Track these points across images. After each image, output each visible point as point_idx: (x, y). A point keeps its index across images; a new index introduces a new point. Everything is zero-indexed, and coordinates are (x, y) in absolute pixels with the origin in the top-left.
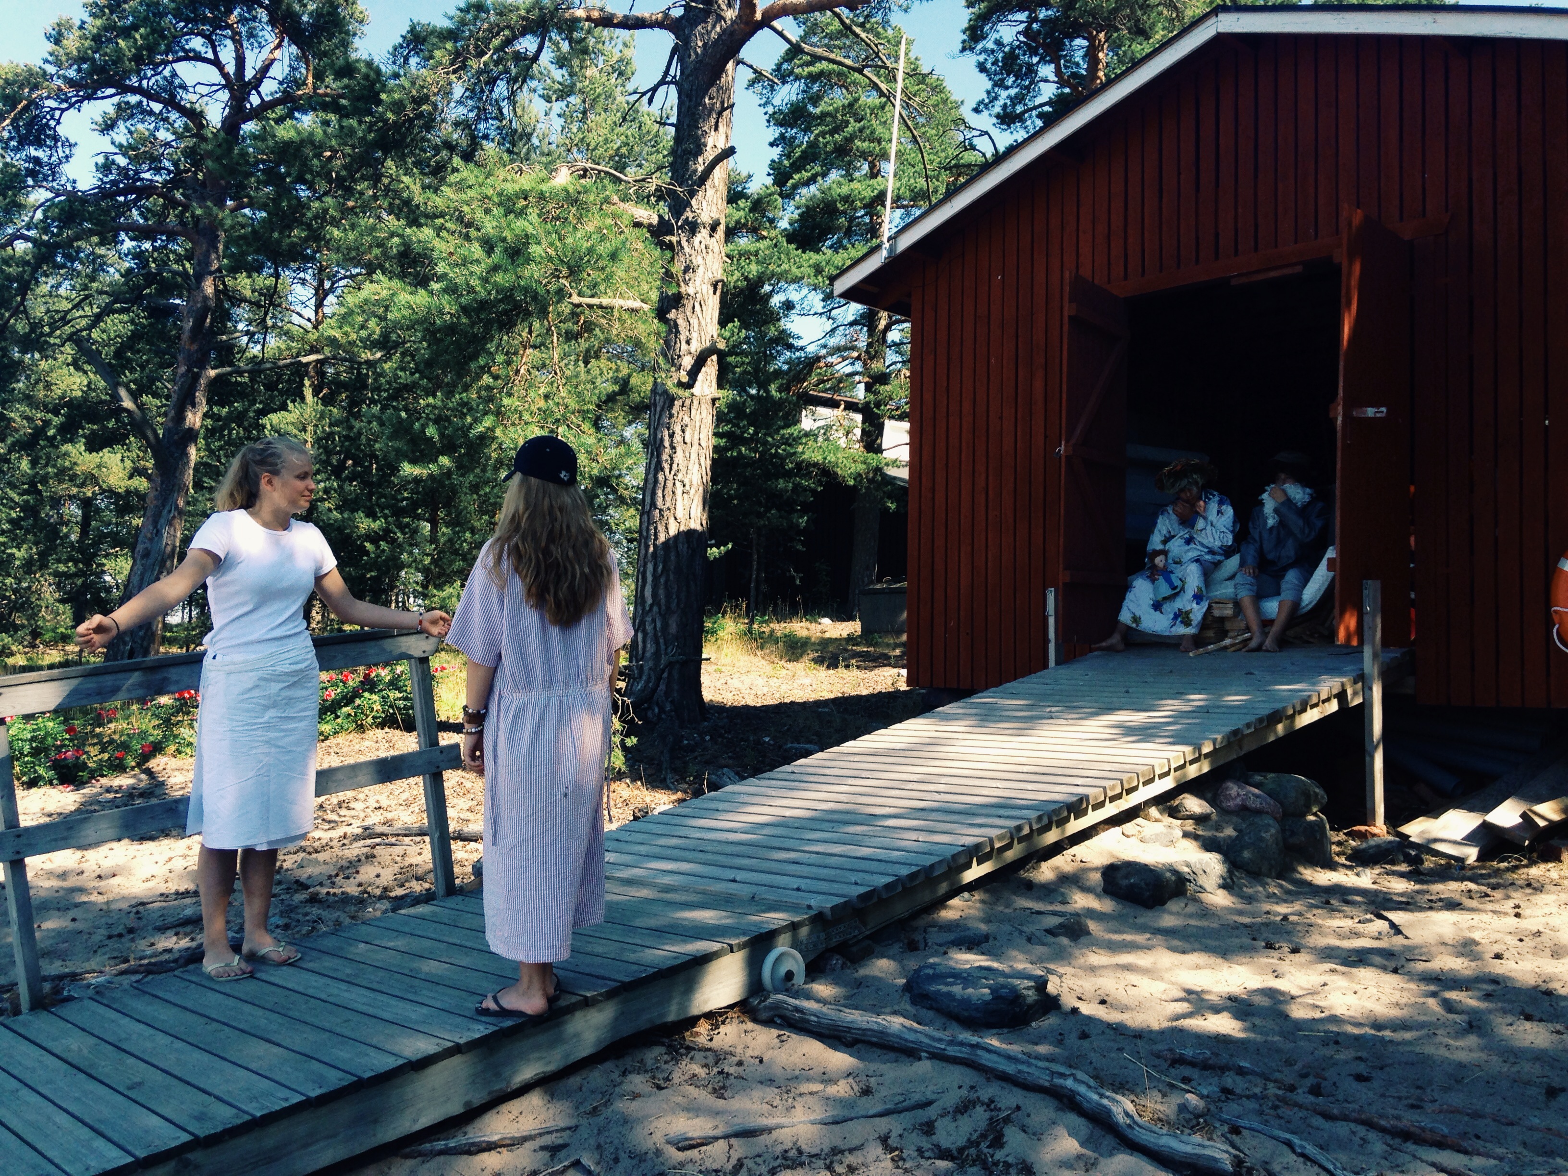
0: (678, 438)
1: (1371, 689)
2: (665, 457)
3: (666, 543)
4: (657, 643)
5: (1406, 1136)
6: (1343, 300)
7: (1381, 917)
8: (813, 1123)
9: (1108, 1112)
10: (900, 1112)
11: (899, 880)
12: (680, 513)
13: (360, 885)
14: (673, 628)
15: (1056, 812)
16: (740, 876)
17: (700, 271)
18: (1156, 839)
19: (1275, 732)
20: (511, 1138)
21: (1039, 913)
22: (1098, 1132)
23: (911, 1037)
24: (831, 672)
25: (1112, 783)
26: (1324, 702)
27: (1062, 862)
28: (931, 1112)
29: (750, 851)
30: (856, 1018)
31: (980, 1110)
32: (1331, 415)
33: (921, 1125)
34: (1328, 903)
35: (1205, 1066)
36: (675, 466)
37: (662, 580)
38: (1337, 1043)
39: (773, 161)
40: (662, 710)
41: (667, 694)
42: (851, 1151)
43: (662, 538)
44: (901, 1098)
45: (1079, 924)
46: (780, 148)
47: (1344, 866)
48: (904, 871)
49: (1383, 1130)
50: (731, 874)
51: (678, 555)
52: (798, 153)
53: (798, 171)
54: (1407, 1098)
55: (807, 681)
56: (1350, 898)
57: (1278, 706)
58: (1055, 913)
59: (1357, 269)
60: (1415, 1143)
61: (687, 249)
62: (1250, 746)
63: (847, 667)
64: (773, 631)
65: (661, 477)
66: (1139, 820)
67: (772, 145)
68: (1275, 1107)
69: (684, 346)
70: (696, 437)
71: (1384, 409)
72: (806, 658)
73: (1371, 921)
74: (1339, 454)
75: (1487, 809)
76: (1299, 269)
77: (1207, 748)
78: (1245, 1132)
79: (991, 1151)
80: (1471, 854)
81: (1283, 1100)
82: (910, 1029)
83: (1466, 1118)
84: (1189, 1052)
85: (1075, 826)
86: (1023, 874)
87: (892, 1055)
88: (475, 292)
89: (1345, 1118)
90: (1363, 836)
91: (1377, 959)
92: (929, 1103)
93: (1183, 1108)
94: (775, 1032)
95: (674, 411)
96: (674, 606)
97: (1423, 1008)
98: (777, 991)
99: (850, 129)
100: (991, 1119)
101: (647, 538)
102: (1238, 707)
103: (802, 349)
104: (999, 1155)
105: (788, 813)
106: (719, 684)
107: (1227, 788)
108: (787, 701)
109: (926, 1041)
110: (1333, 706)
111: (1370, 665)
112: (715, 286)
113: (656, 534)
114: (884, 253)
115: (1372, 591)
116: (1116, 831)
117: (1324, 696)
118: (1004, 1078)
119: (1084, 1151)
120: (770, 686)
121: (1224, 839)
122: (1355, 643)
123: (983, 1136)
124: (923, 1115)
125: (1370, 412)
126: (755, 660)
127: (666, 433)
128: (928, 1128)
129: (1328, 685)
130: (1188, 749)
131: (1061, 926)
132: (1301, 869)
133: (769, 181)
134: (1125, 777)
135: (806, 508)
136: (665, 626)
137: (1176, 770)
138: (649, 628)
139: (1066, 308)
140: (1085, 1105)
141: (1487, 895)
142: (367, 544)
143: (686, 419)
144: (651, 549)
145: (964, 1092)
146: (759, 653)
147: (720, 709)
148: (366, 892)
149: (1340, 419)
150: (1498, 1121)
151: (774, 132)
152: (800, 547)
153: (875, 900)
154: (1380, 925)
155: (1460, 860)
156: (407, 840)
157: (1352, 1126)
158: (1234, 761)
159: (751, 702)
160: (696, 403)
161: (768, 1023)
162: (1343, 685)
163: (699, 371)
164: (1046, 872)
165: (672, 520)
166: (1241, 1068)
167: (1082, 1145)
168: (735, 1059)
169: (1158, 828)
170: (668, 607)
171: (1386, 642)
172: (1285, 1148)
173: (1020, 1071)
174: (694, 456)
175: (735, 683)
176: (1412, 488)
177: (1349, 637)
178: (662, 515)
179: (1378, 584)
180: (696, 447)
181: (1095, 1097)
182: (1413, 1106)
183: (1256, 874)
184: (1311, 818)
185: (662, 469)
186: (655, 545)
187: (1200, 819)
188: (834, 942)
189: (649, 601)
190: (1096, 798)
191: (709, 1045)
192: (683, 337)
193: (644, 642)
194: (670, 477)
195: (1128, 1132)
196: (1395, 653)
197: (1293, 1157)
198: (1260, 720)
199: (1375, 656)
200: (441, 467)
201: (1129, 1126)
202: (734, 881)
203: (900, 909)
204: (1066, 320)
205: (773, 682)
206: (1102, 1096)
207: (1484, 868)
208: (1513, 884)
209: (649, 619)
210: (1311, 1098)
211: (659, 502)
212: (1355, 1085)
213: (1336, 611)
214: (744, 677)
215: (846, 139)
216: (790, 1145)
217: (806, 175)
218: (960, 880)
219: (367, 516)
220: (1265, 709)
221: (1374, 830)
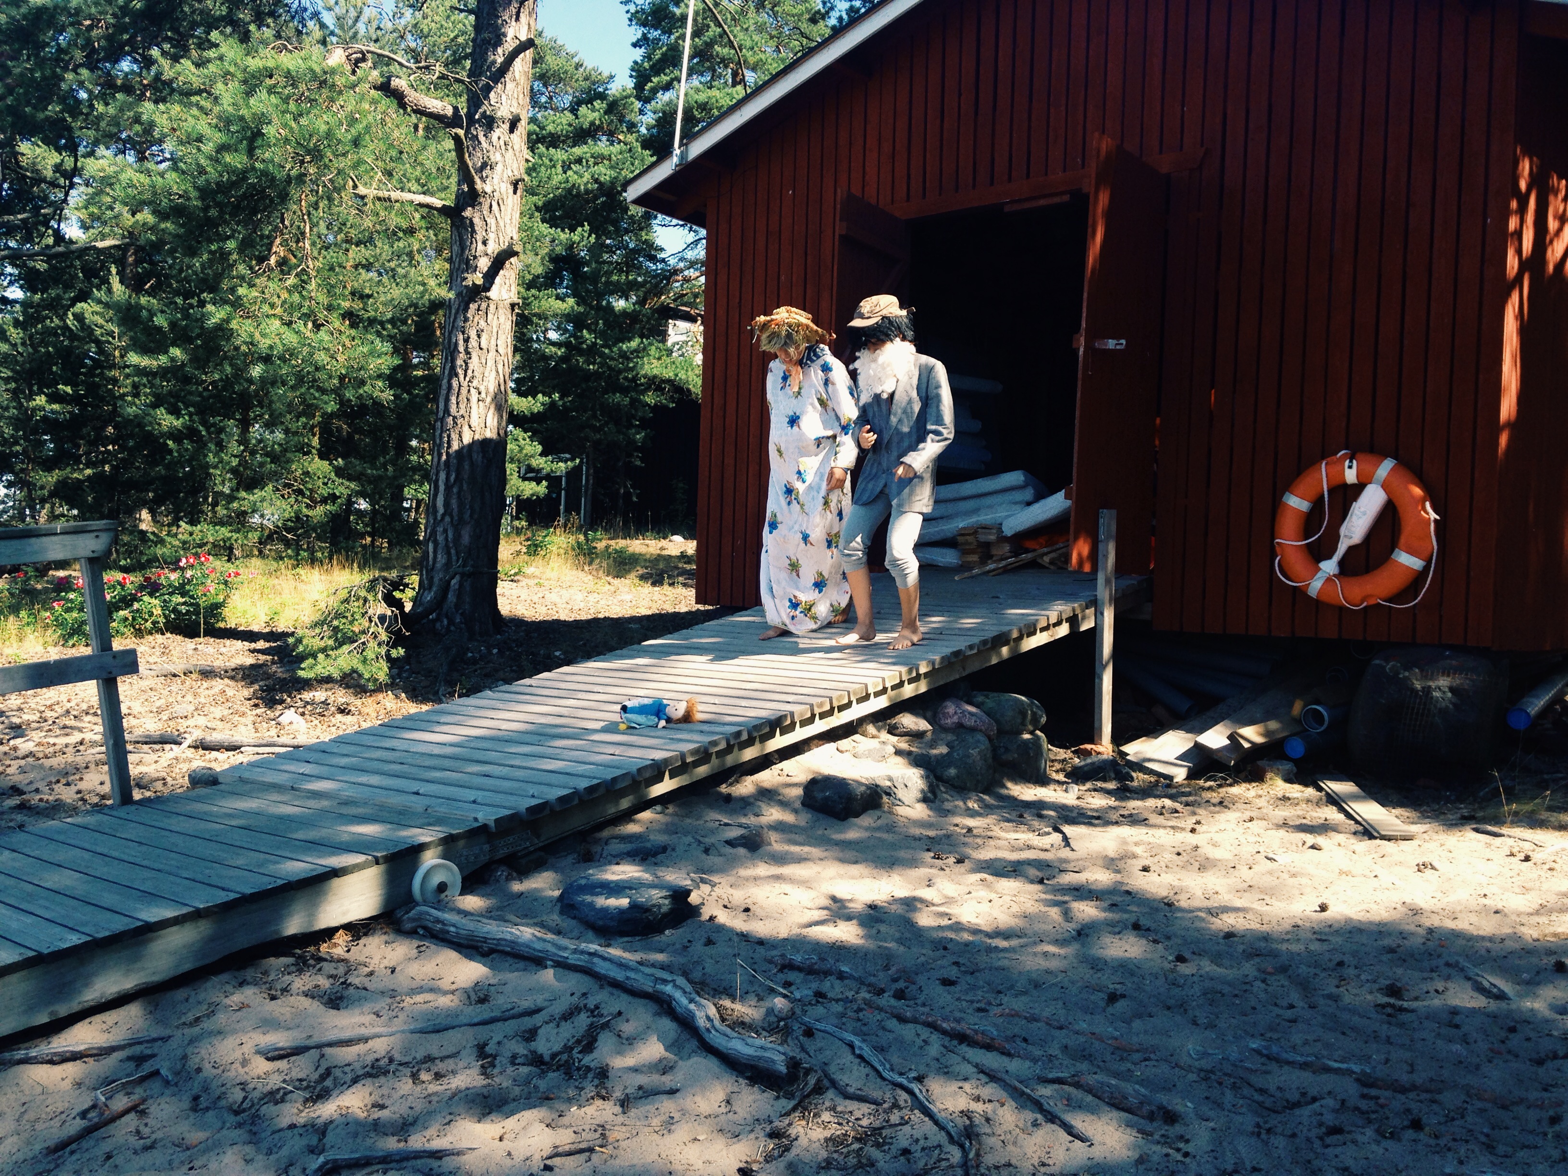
0: (473, 343)
1: (1102, 614)
2: (459, 362)
3: (459, 452)
4: (448, 553)
5: (963, 1038)
6: (1090, 230)
7: (1057, 830)
8: (413, 1032)
9: (693, 1016)
10: (506, 1020)
11: (576, 793)
12: (475, 421)
13: (79, 792)
14: (466, 539)
15: (756, 728)
16: (424, 788)
17: (499, 168)
18: (869, 754)
19: (999, 654)
20: (99, 1048)
21: (726, 825)
22: (685, 1036)
23: (538, 946)
24: (656, 589)
25: (820, 700)
26: (1055, 625)
27: (767, 777)
28: (538, 1019)
29: (447, 763)
30: (493, 929)
31: (583, 1016)
32: (1074, 346)
33: (525, 1031)
34: (1021, 816)
35: (810, 971)
36: (469, 372)
37: (455, 490)
38: (945, 948)
39: (636, 63)
40: (451, 622)
41: (457, 606)
42: (442, 1059)
43: (455, 446)
44: (509, 1006)
45: (759, 835)
46: (643, 50)
47: (1059, 782)
48: (583, 784)
49: (944, 1032)
50: (415, 786)
51: (472, 464)
52: (658, 55)
53: (657, 74)
54: (978, 1001)
55: (628, 597)
56: (1045, 812)
57: (1005, 629)
58: (740, 826)
59: (1103, 199)
60: (968, 1045)
61: (484, 145)
62: (974, 666)
63: (672, 584)
64: (608, 547)
65: (455, 383)
66: (857, 737)
67: (635, 45)
68: (860, 1010)
69: (480, 247)
70: (493, 342)
71: (1123, 342)
72: (633, 575)
73: (1049, 834)
74: (1080, 383)
75: (1201, 730)
76: (1066, 198)
77: (923, 670)
78: (818, 1035)
79: (580, 1056)
80: (1180, 774)
81: (868, 1003)
82: (539, 939)
83: (1024, 1022)
84: (798, 958)
85: (779, 742)
86: (724, 789)
87: (522, 965)
88: (206, 173)
89: (915, 1021)
90: (1088, 753)
91: (1033, 872)
92: (538, 1011)
93: (770, 1011)
94: (416, 943)
95: (469, 315)
96: (467, 516)
97: (1040, 917)
98: (425, 902)
99: (710, 33)
100: (592, 1024)
101: (440, 446)
102: (969, 629)
103: (663, 260)
104: (587, 1060)
105: (505, 726)
106: (535, 599)
107: (946, 707)
108: (601, 616)
109: (553, 950)
110: (1063, 630)
111: (1103, 592)
112: (515, 185)
113: (449, 442)
114: (675, 160)
115: (1107, 521)
116: (830, 747)
117: (1053, 620)
118: (615, 984)
119: (667, 1054)
120: (588, 602)
121: (936, 756)
122: (1087, 568)
123: (578, 1042)
124: (528, 1022)
125: (1111, 344)
126: (581, 574)
127: (461, 337)
128: (531, 1035)
129: (1057, 610)
130: (904, 669)
131: (742, 837)
132: (1009, 785)
133: (630, 84)
134: (835, 695)
135: (645, 424)
136: (458, 537)
137: (894, 688)
138: (440, 538)
139: (837, 228)
140: (679, 1009)
141: (1177, 812)
142: (170, 443)
143: (482, 323)
144: (444, 457)
145: (575, 999)
146: (586, 568)
147: (518, 623)
148: (82, 799)
149: (1082, 350)
150: (1050, 1025)
151: (637, 33)
152: (638, 463)
153: (547, 812)
154: (1056, 837)
155: (1170, 778)
156: (146, 748)
157: (919, 1027)
158: (955, 681)
159: (564, 616)
160: (492, 307)
161: (411, 934)
162: (1074, 610)
163: (496, 273)
164: (746, 786)
165: (466, 428)
166: (841, 972)
167: (666, 1050)
168: (367, 970)
169: (873, 744)
170: (461, 519)
171: (1120, 569)
172: (847, 1049)
173: (628, 978)
174: (491, 363)
175: (553, 597)
176: (1158, 421)
177: (1081, 562)
178: (455, 423)
179: (1114, 512)
180: (493, 353)
181: (684, 1001)
182: (980, 1010)
183: (961, 789)
184: (1027, 736)
185: (457, 375)
186: (448, 453)
187: (916, 736)
188: (502, 852)
189: (441, 510)
190: (801, 714)
191: (347, 955)
192: (479, 238)
193: (435, 552)
194: (465, 384)
195: (706, 1036)
196: (1131, 581)
197: (850, 1057)
198: (984, 642)
199: (1108, 581)
200: (173, 360)
201: (708, 1030)
202: (417, 793)
203: (578, 822)
204: (837, 237)
205: (593, 598)
206: (691, 1001)
207: (1188, 785)
208: (1208, 801)
209: (440, 529)
210: (893, 1002)
211: (453, 409)
212: (940, 989)
213: (1071, 537)
214: (563, 592)
215: (706, 43)
216: (383, 1053)
217: (665, 78)
218: (647, 795)
219: (170, 412)
220: (992, 631)
221: (1099, 748)
